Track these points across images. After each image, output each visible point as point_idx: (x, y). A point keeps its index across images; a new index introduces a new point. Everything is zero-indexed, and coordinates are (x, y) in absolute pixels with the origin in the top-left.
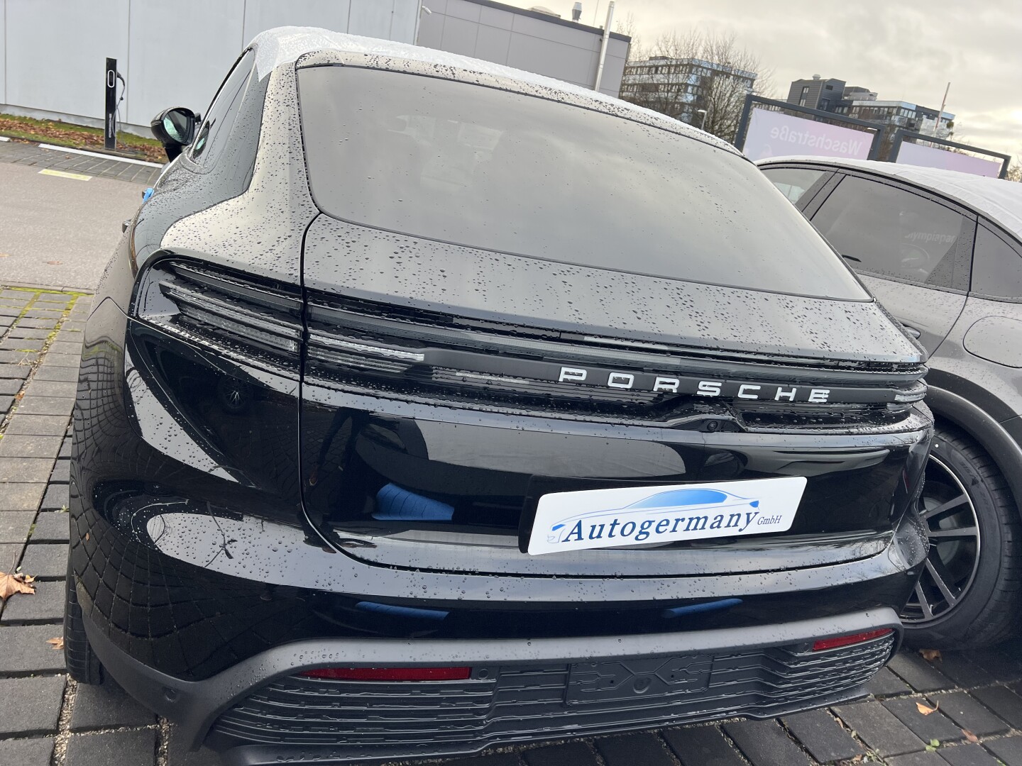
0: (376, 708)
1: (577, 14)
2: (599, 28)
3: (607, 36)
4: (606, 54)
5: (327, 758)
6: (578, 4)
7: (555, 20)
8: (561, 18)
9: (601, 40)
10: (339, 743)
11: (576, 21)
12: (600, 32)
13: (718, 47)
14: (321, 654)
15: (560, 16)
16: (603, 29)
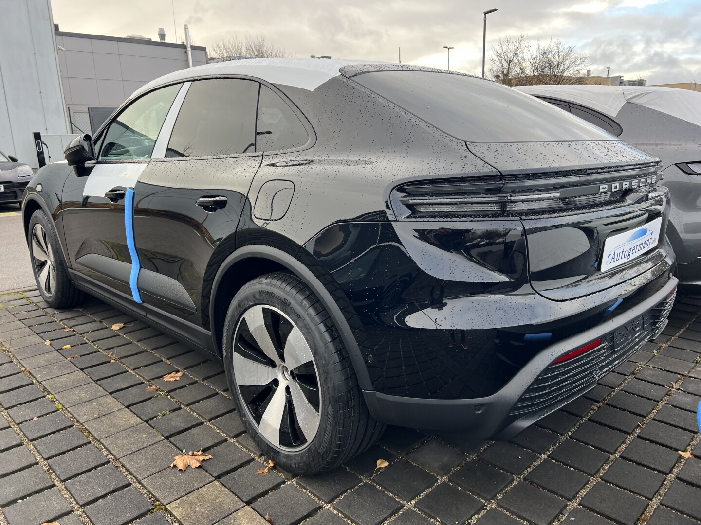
0: (574, 372)
1: (162, 36)
2: (181, 44)
3: (189, 49)
4: (192, 61)
5: (555, 408)
6: (161, 30)
7: (149, 42)
8: (152, 40)
9: (186, 52)
10: (558, 399)
11: (163, 41)
12: (183, 46)
13: (255, 46)
14: (559, 350)
15: (150, 39)
16: (185, 44)
